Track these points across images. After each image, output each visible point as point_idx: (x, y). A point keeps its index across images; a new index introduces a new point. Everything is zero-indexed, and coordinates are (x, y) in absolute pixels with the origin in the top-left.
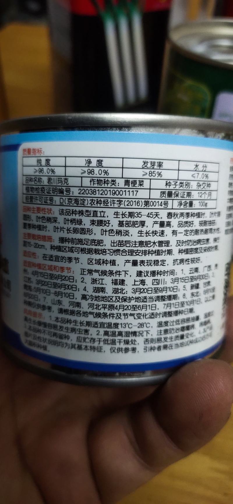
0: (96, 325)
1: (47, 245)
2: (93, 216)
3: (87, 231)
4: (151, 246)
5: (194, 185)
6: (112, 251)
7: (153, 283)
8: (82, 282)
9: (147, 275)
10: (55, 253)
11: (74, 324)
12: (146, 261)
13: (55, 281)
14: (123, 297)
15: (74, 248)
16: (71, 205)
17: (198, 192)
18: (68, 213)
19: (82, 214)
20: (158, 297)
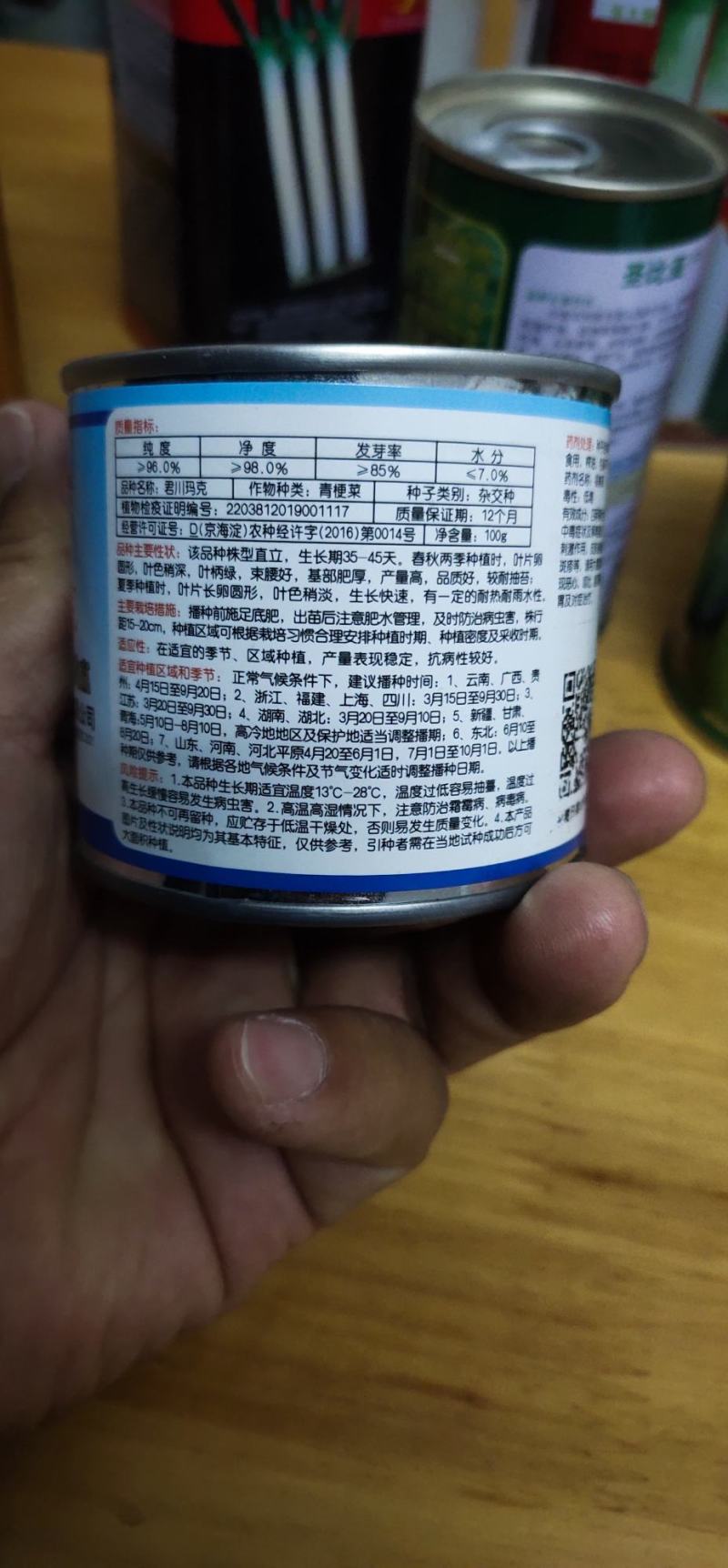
0: (267, 791)
1: (167, 622)
2: (257, 561)
3: (246, 592)
4: (378, 623)
5: (473, 494)
6: (296, 633)
7: (384, 702)
8: (236, 699)
9: (372, 685)
10: (182, 639)
11: (222, 789)
12: (368, 656)
13: (183, 699)
14: (320, 731)
15: (220, 629)
16: (213, 537)
17: (483, 508)
18: (207, 554)
19: (235, 555)
20: (397, 732)
